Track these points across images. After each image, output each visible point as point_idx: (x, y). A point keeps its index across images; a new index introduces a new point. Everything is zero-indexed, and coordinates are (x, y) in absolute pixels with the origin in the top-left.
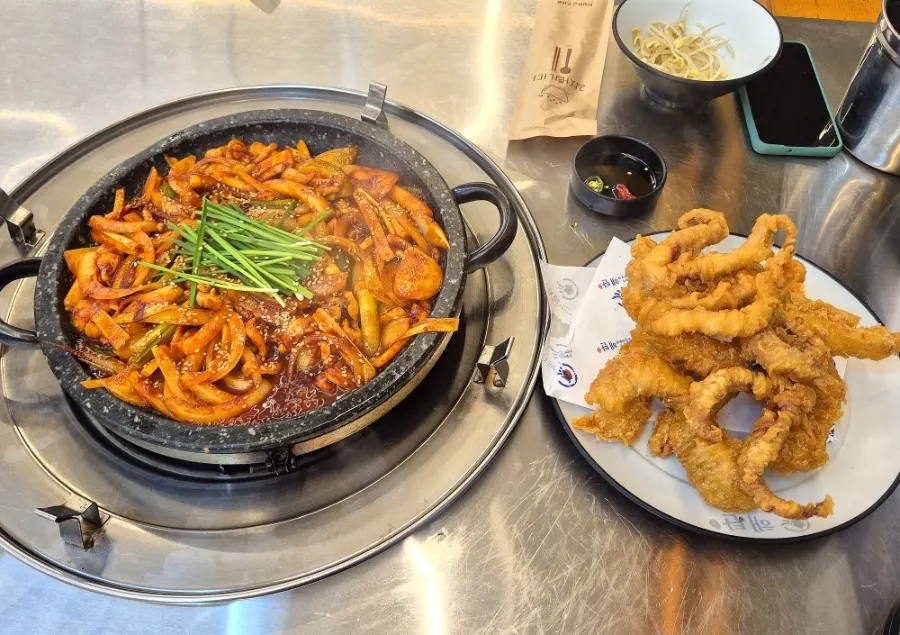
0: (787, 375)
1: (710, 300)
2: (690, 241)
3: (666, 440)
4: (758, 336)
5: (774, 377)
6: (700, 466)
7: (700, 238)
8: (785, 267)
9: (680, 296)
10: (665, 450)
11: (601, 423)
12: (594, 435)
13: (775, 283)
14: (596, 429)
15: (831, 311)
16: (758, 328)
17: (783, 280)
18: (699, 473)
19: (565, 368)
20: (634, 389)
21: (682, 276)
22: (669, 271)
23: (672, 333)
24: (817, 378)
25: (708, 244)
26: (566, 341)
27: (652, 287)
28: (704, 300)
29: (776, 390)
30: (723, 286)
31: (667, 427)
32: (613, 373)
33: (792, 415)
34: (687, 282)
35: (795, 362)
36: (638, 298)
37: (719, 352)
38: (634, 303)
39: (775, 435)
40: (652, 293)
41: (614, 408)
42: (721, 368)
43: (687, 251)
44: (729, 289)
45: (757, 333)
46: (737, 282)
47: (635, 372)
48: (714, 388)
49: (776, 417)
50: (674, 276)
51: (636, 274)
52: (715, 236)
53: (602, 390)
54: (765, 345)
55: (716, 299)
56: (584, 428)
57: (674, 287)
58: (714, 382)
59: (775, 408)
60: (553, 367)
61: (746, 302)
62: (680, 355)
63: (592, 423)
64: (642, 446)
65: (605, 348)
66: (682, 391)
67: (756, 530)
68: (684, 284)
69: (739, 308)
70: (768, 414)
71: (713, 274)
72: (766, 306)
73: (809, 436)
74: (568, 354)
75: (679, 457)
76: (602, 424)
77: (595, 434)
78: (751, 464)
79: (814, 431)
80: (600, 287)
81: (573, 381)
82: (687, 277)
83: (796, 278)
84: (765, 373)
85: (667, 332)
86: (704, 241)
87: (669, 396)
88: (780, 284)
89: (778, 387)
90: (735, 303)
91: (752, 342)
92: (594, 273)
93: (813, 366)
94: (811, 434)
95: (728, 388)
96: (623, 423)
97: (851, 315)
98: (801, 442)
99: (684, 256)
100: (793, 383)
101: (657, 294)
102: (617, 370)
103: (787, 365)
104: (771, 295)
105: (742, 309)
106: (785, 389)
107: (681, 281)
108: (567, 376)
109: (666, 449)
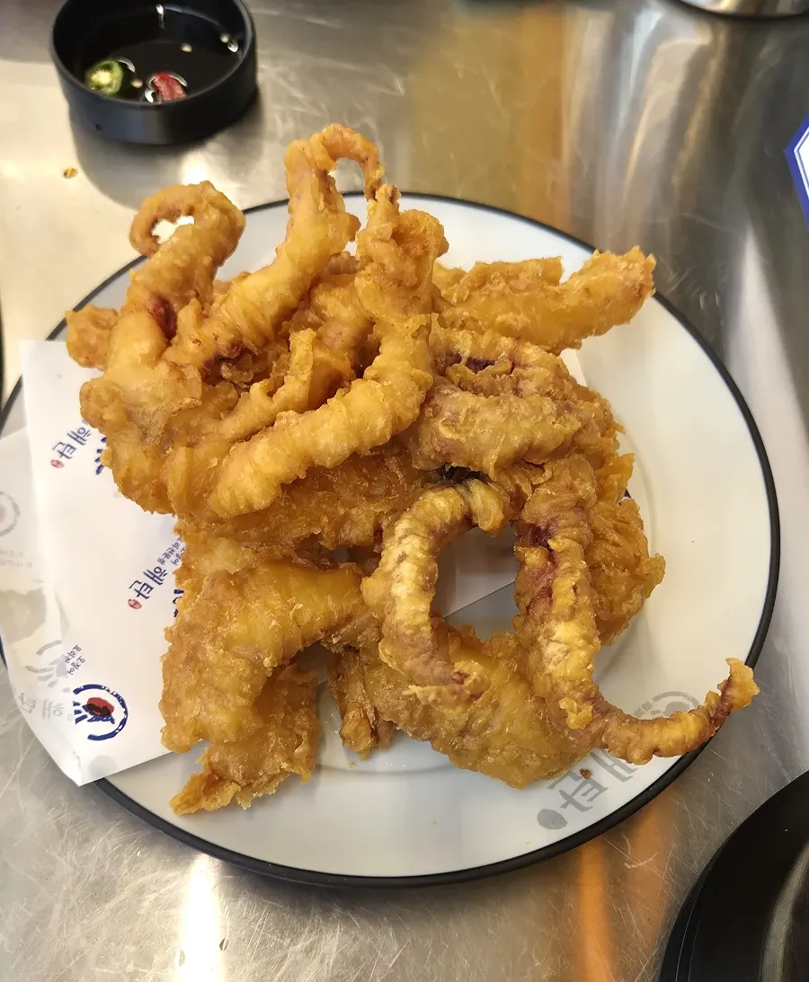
0: (526, 460)
1: (295, 385)
2: (178, 277)
3: (371, 715)
4: (429, 411)
5: (504, 478)
6: (464, 732)
7: (194, 260)
8: (399, 236)
9: (230, 408)
10: (381, 734)
11: (232, 771)
12: (233, 805)
13: (400, 283)
14: (230, 790)
15: (509, 273)
16: (419, 396)
17: (410, 267)
18: (470, 743)
19: (84, 698)
20: (256, 665)
21: (208, 364)
22: (175, 367)
23: (260, 502)
24: (579, 431)
25: (218, 261)
26: (51, 629)
27: (161, 424)
28: (282, 393)
29: (518, 500)
30: (302, 341)
31: (359, 687)
32: (191, 659)
33: (575, 532)
34: (225, 371)
35: (526, 425)
36: (145, 465)
37: (370, 481)
38: (145, 480)
39: (571, 596)
40: (169, 436)
41: (240, 729)
42: (398, 519)
43: (185, 301)
44: (318, 341)
45: (422, 406)
46: (322, 317)
47: (235, 628)
48: (408, 571)
49: (551, 555)
50: (193, 374)
51: (109, 415)
52: (222, 239)
53: (192, 709)
54: (452, 423)
55: (305, 377)
56: (204, 804)
57: (206, 397)
58: (402, 558)
59: (539, 536)
60: (59, 710)
61: (364, 353)
62: (299, 530)
63: (213, 780)
64: (335, 753)
65: (143, 590)
66: (348, 604)
67: (623, 779)
68: (221, 378)
69: (360, 374)
70: (534, 557)
71: (265, 324)
72: (409, 339)
73: (615, 544)
74: (73, 660)
75: (416, 734)
76: (236, 771)
77: (233, 799)
78: (565, 687)
79: (617, 530)
80: (57, 464)
81: (118, 714)
82: (219, 360)
83: (433, 250)
84: (481, 477)
85: (250, 505)
86: (207, 260)
87: (331, 630)
88: (410, 280)
89: (518, 488)
90: (344, 364)
91: (425, 431)
92: (25, 445)
93: (559, 415)
94: (616, 537)
95: (432, 551)
96: (274, 738)
97: (543, 262)
98: (608, 565)
99: (186, 316)
100: (541, 467)
101: (177, 430)
102: (195, 648)
103: (517, 440)
104: (405, 311)
105: (368, 372)
106: (534, 487)
107: (211, 374)
108: (99, 710)
109: (382, 730)
